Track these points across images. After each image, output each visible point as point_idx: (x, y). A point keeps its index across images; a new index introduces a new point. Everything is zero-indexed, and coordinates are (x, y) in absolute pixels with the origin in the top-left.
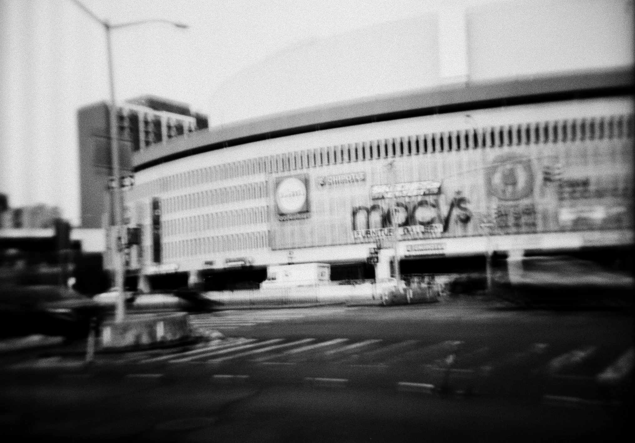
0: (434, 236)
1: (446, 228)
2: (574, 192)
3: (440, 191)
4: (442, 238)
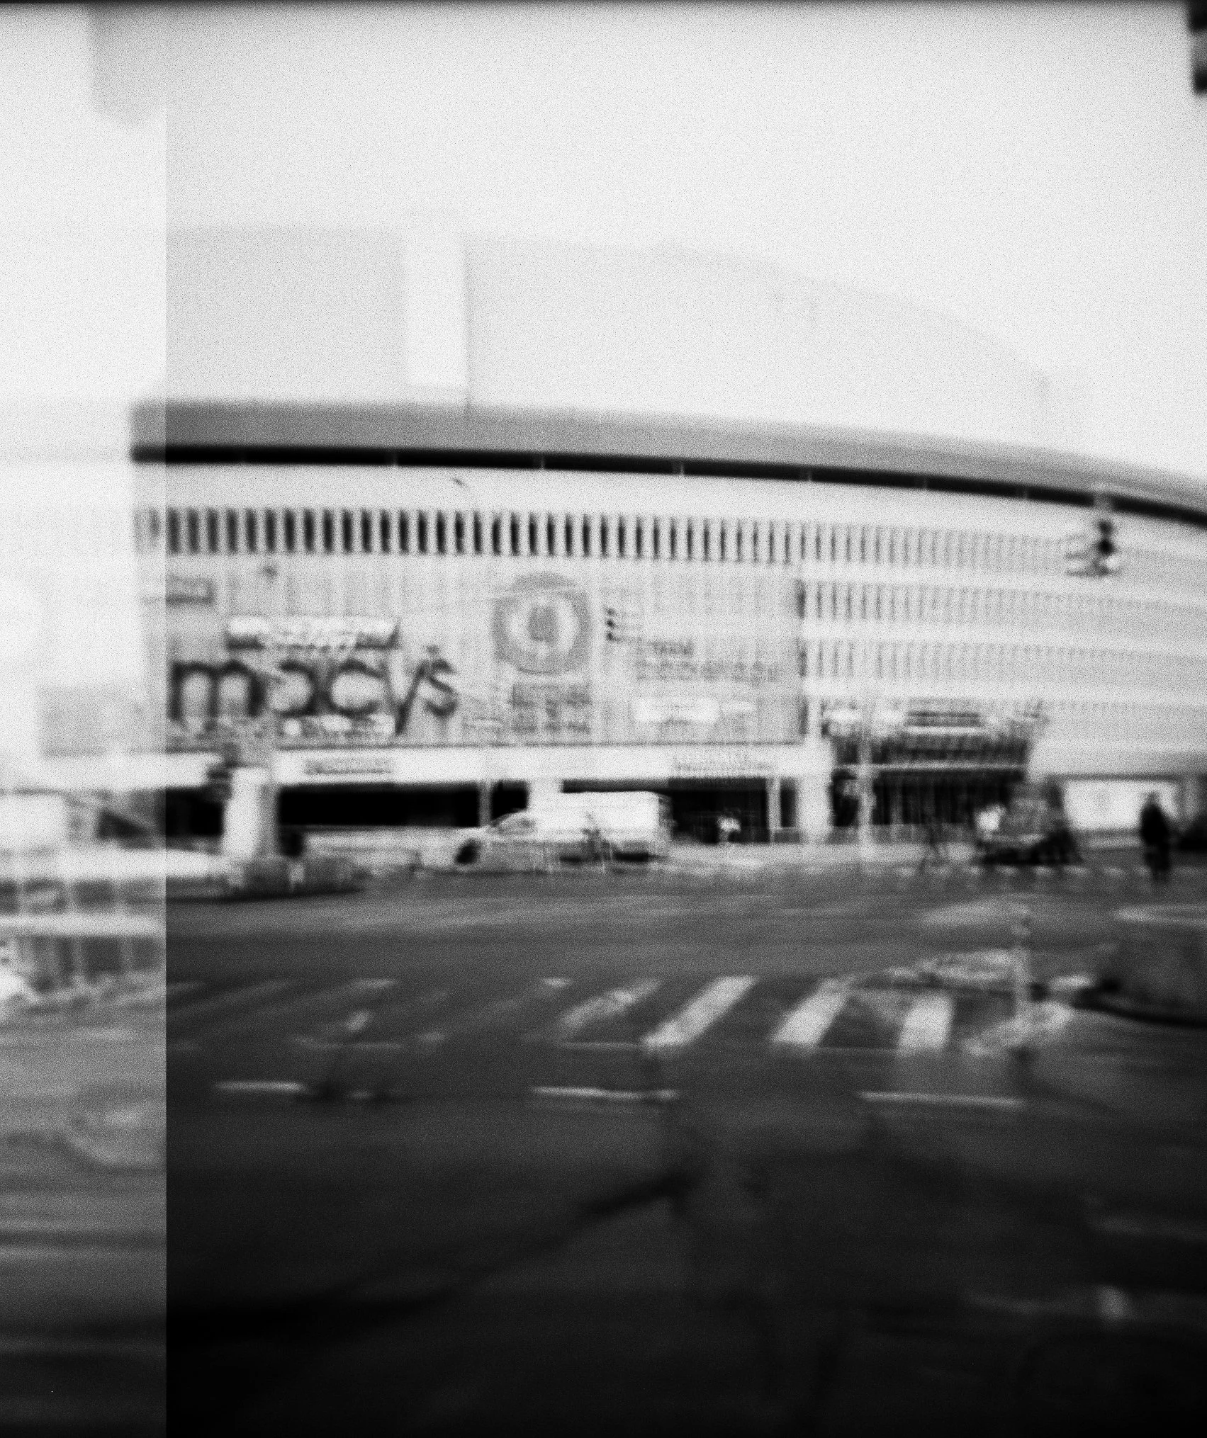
0: (373, 741)
1: (400, 727)
2: (665, 665)
3: (392, 642)
4: (390, 746)
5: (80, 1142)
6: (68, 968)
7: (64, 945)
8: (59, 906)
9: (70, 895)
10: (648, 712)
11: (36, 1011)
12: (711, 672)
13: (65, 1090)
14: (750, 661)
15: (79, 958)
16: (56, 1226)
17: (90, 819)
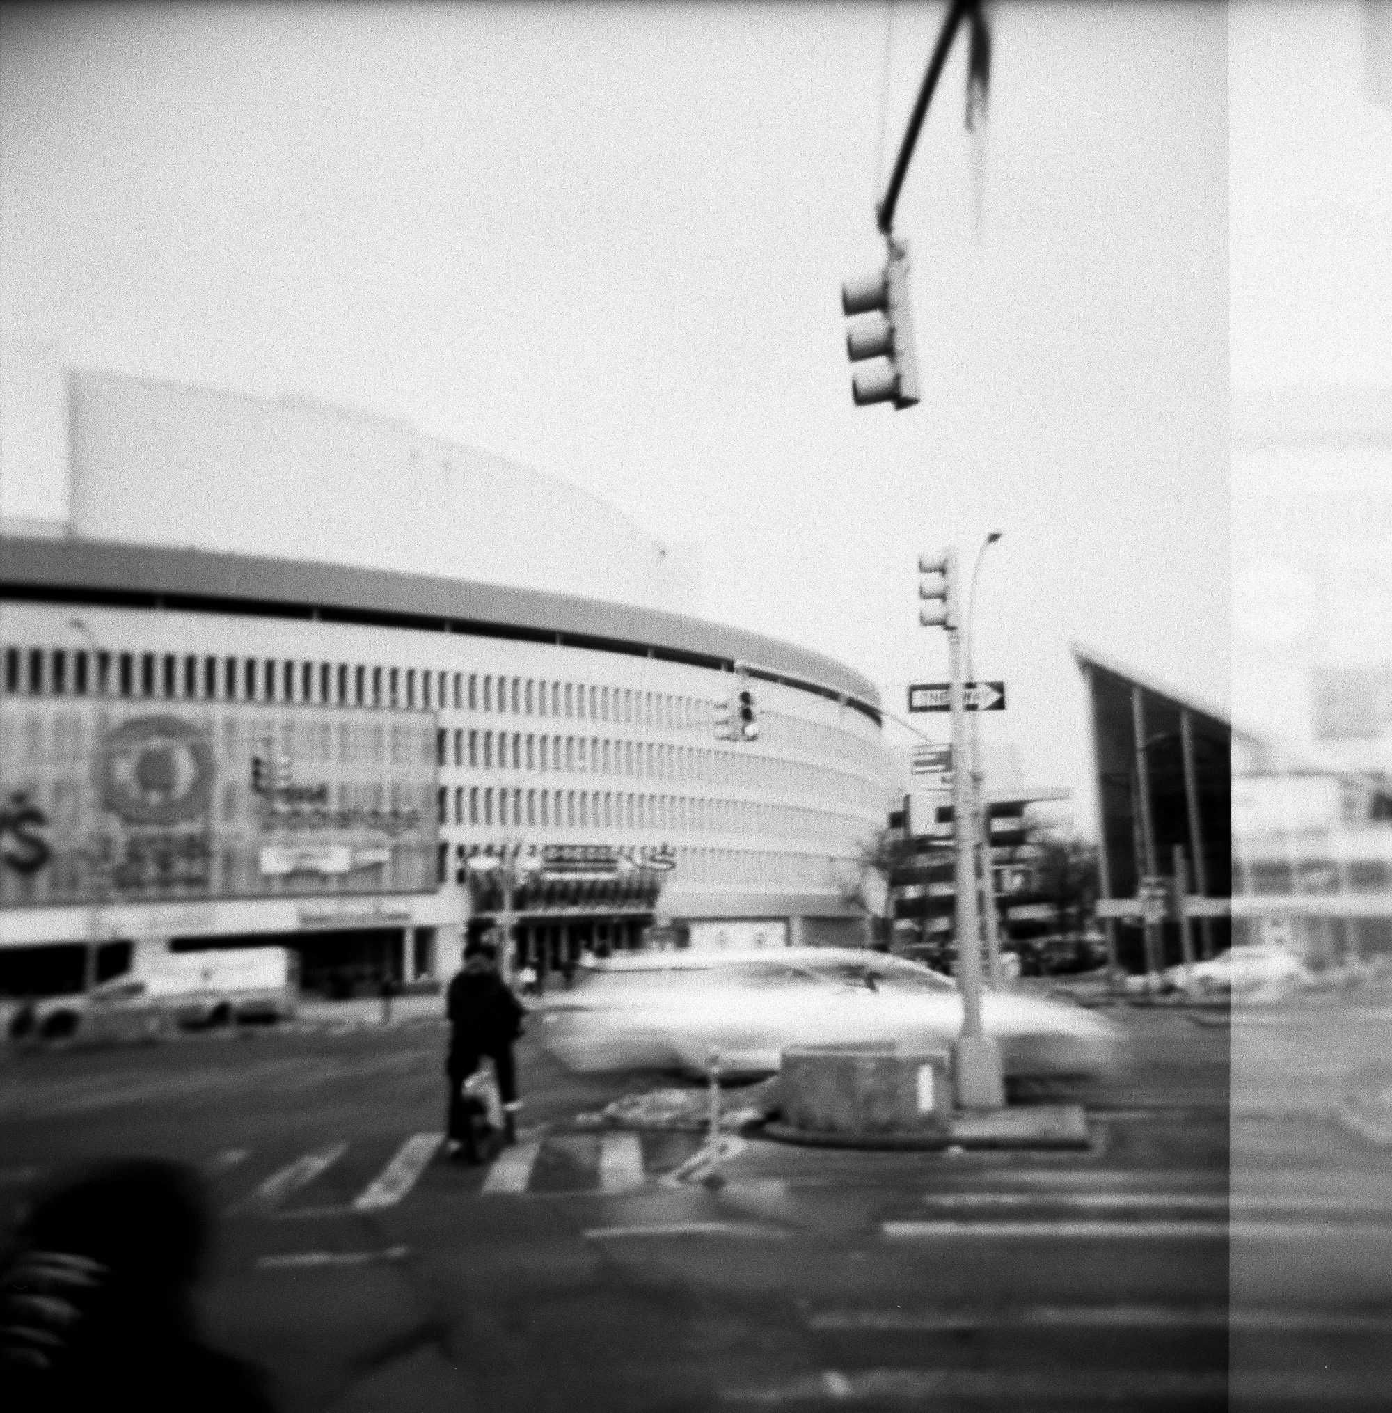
2: (296, 813)
5: (1354, 1121)
6: (1341, 947)
7: (1338, 925)
8: (1333, 886)
9: (1344, 875)
10: (274, 861)
11: (1310, 990)
12: (345, 820)
13: (1336, 1068)
14: (386, 808)
15: (1352, 938)
16: (1331, 1203)
17: (1364, 801)
